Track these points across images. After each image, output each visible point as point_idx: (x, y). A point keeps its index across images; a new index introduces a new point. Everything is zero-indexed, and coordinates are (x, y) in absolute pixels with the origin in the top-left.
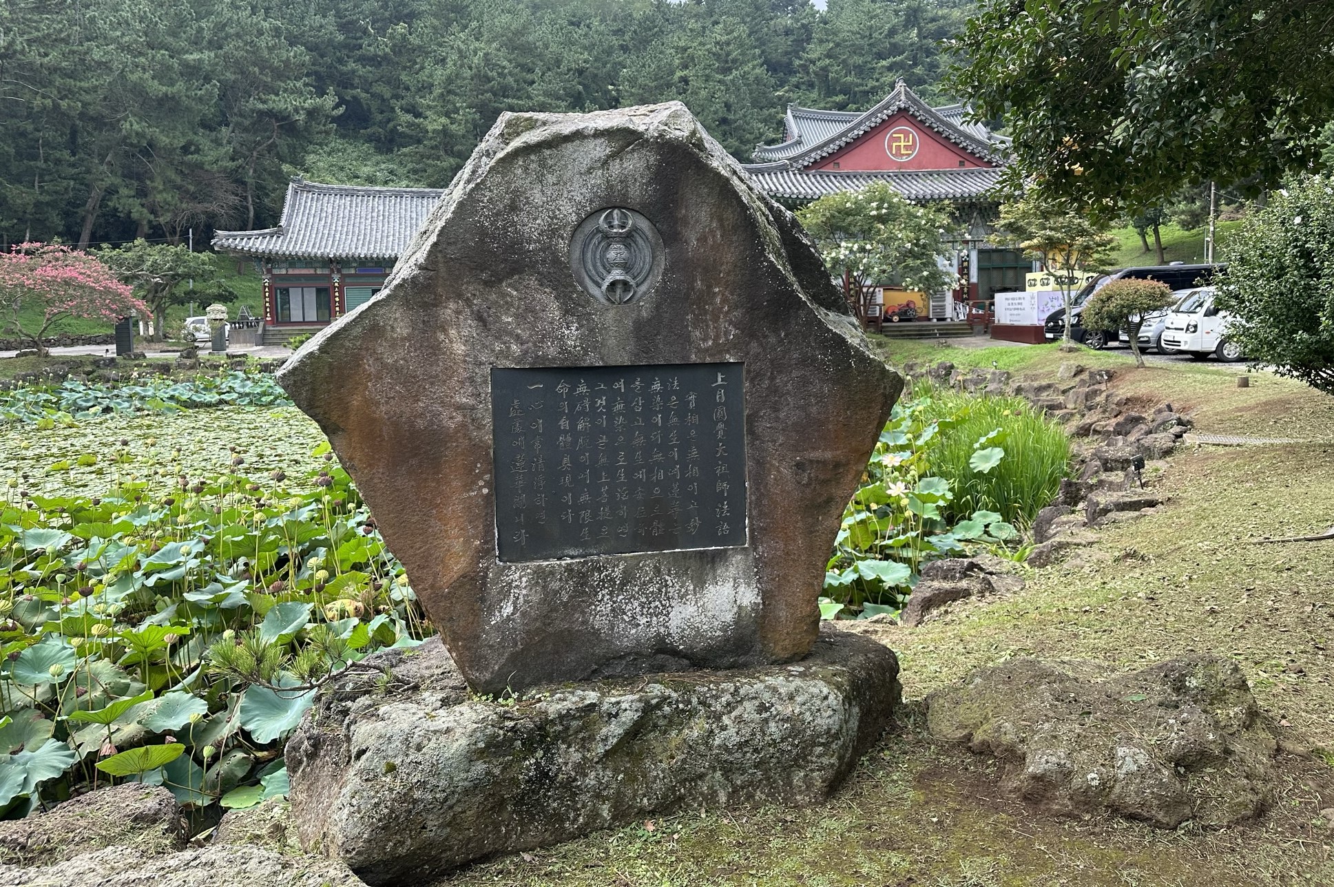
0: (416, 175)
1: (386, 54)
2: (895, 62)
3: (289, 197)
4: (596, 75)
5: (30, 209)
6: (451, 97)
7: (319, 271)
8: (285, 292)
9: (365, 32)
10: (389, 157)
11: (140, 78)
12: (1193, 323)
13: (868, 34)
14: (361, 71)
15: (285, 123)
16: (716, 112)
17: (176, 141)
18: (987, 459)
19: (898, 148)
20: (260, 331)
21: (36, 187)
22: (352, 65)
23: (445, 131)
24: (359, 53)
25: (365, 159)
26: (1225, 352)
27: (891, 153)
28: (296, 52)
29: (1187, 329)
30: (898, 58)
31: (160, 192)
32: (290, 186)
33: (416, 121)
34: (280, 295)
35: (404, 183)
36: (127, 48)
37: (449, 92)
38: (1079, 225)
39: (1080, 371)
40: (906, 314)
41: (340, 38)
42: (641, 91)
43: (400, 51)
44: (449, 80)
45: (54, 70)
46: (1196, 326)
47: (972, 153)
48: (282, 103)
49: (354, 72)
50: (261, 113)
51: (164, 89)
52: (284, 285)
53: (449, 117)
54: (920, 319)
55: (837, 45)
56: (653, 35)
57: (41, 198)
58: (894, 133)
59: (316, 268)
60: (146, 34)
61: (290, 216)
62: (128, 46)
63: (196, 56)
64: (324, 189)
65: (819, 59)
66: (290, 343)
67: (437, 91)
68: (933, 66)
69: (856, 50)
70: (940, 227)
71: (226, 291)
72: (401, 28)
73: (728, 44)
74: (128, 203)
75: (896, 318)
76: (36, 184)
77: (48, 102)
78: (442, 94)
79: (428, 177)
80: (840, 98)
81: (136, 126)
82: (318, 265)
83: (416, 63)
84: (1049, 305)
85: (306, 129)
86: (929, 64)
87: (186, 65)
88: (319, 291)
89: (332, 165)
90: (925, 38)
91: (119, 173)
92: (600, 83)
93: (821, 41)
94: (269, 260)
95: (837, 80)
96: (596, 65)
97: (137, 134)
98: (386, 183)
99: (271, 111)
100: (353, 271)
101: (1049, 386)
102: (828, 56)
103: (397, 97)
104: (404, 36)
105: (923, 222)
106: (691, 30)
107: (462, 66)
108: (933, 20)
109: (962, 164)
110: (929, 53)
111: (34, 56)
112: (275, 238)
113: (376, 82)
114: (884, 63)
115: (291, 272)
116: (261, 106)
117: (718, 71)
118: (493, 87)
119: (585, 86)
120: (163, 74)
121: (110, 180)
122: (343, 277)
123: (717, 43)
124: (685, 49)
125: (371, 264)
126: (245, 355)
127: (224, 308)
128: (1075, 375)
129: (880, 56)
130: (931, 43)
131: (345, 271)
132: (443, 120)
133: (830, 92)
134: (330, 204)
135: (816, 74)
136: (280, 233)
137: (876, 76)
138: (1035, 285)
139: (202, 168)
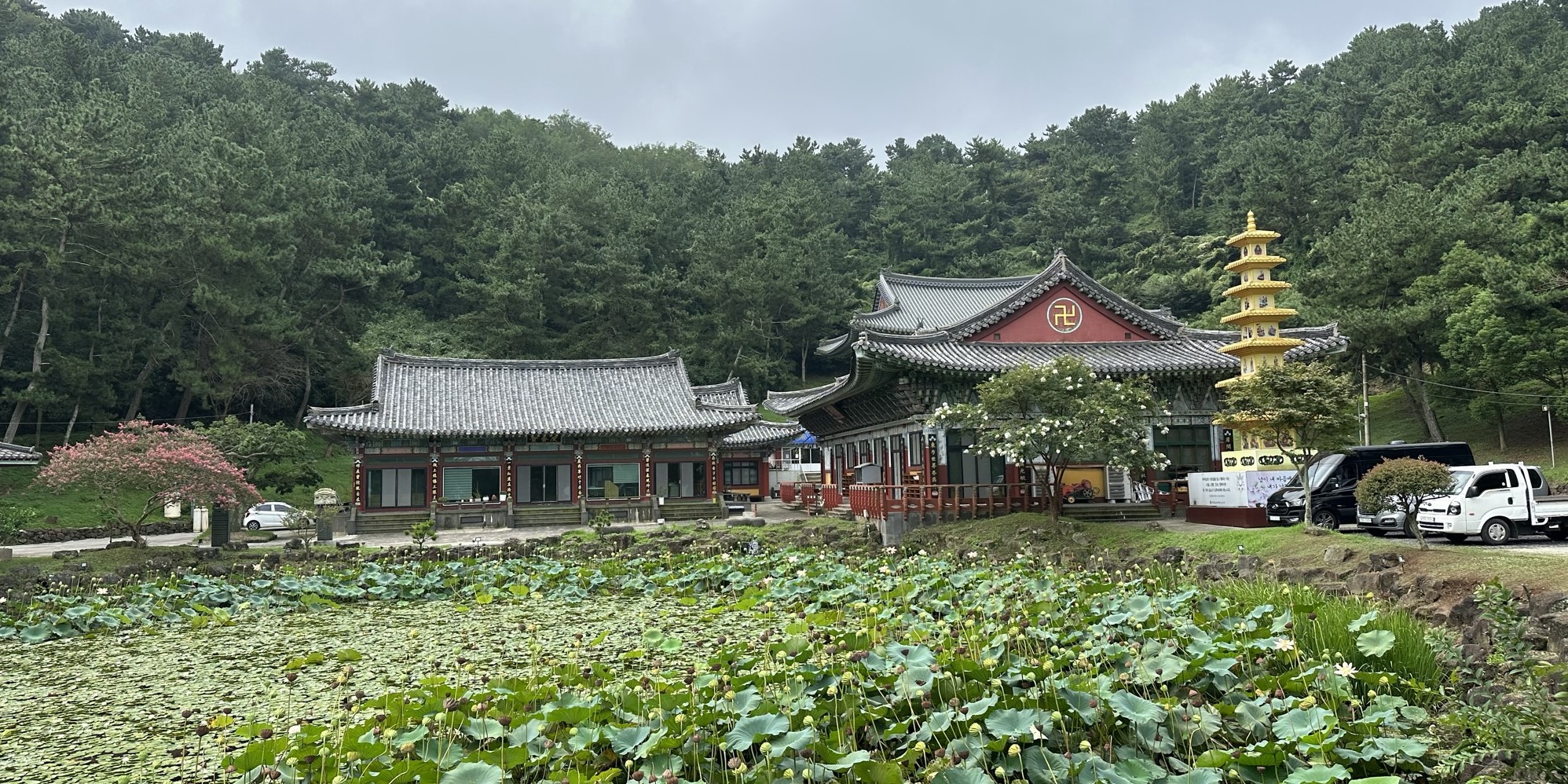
0: (474, 343)
1: (439, 215)
2: (973, 226)
3: (379, 370)
4: (665, 238)
5: (84, 383)
6: (518, 262)
7: (416, 451)
8: (377, 474)
9: (414, 192)
10: (440, 323)
11: (216, 243)
12: (1455, 504)
13: (942, 196)
14: (412, 233)
15: (354, 291)
16: (797, 277)
17: (246, 309)
18: (1375, 642)
19: (1061, 319)
20: (353, 519)
21: (91, 359)
22: (402, 226)
23: (511, 298)
24: (410, 213)
25: (415, 326)
26: (1491, 535)
27: (1054, 324)
28: (362, 214)
29: (1449, 511)
30: (976, 222)
31: (223, 364)
32: (379, 358)
33: (478, 286)
34: (371, 479)
35: (465, 353)
36: (200, 212)
37: (516, 256)
38: (1320, 403)
39: (1349, 555)
40: (1082, 494)
41: (391, 197)
42: (718, 255)
43: (455, 212)
44: (516, 244)
45: (126, 234)
46: (1459, 508)
47: (1139, 326)
48: (349, 268)
49: (404, 233)
50: (328, 280)
51: (239, 253)
52: (376, 465)
53: (517, 283)
54: (1097, 500)
55: (910, 207)
56: (714, 196)
57: (98, 371)
58: (1056, 304)
59: (413, 447)
60: (222, 197)
61: (383, 390)
62: (199, 209)
63: (271, 219)
64: (416, 361)
65: (892, 222)
66: (412, 530)
67: (502, 254)
68: (1008, 230)
69: (933, 214)
70: (1141, 403)
71: (311, 473)
72: (456, 188)
73: (802, 206)
74: (191, 379)
75: (1071, 499)
76: (91, 354)
77: (118, 268)
78: (507, 258)
79: (490, 345)
80: (915, 262)
81: (208, 295)
82: (415, 443)
83: (472, 225)
84: (1259, 486)
85: (378, 297)
86: (1004, 227)
87: (260, 228)
88: (415, 472)
89: (382, 334)
90: (998, 201)
91: (179, 344)
92: (668, 246)
93: (892, 203)
94: (362, 438)
95: (911, 244)
96: (666, 227)
97: (208, 301)
98: (443, 352)
99: (339, 277)
100: (453, 450)
101: (1319, 571)
102: (901, 219)
103: (453, 261)
104: (460, 197)
105: (1122, 397)
106: (767, 193)
107: (530, 228)
108: (1007, 182)
109: (1128, 336)
110: (1002, 216)
111: (107, 218)
112: (370, 414)
113: (427, 244)
114: (961, 226)
115: (385, 451)
116: (328, 271)
117: (793, 234)
118: (561, 250)
119: (653, 250)
120: (239, 237)
121: (169, 351)
122: (442, 457)
123: (791, 206)
124: (759, 212)
125: (473, 443)
126: (357, 545)
127: (333, 492)
128: (1345, 560)
129: (955, 220)
130: (1003, 205)
131: (445, 451)
132: (508, 285)
133: (904, 256)
134: (425, 377)
135: (887, 236)
136: (376, 408)
137: (953, 239)
138: (1234, 465)
139: (268, 338)
